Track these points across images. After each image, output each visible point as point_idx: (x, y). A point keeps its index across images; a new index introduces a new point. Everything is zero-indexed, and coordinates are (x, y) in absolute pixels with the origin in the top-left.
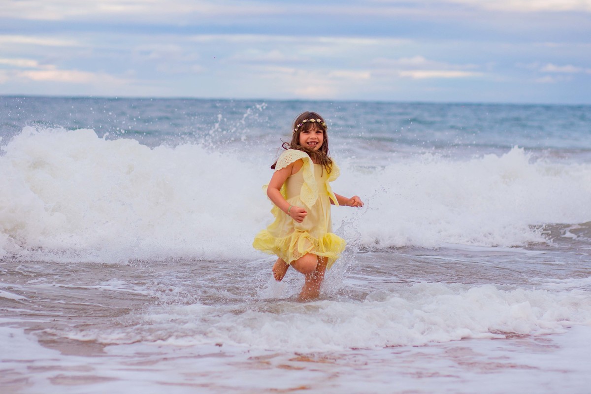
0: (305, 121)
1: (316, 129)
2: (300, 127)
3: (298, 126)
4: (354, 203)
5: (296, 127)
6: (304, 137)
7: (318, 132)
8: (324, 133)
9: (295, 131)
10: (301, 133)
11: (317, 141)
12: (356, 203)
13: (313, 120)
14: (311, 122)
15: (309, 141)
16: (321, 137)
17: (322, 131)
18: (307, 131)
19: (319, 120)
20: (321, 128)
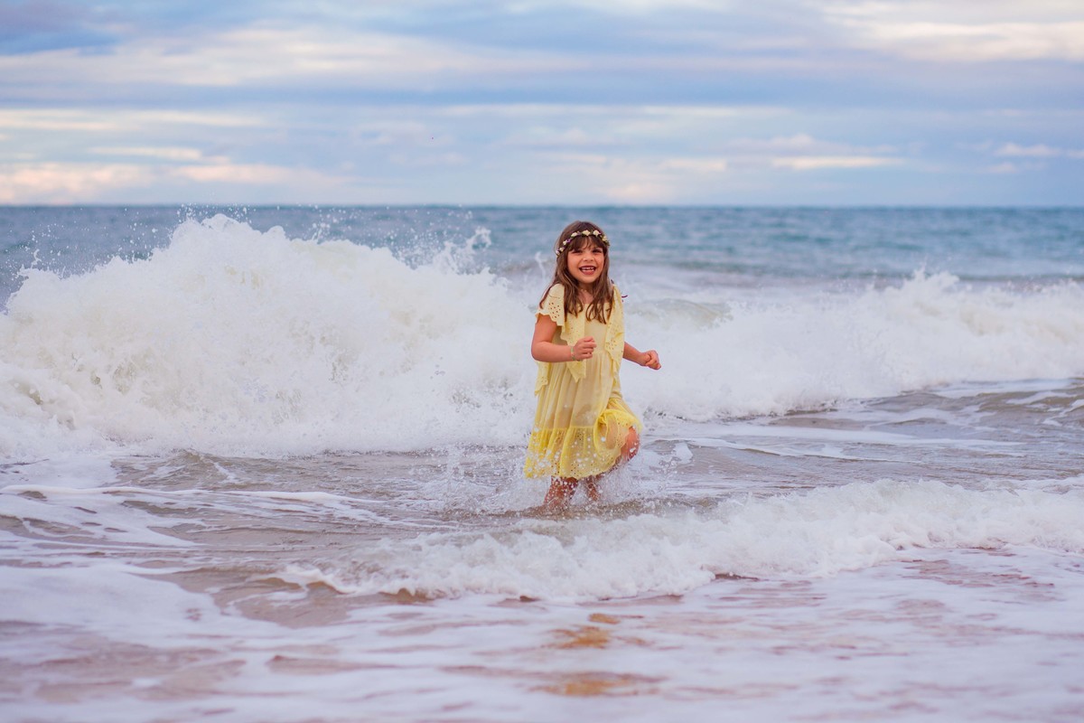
0: (574, 235)
1: (592, 247)
2: (568, 244)
3: (565, 243)
4: (650, 362)
5: (561, 245)
6: (574, 259)
7: (595, 251)
8: (605, 252)
9: (560, 252)
10: (570, 253)
11: (594, 264)
12: (652, 362)
13: (586, 233)
14: (584, 236)
15: (582, 264)
16: (600, 258)
17: (601, 250)
18: (578, 251)
19: (596, 233)
20: (601, 246)
